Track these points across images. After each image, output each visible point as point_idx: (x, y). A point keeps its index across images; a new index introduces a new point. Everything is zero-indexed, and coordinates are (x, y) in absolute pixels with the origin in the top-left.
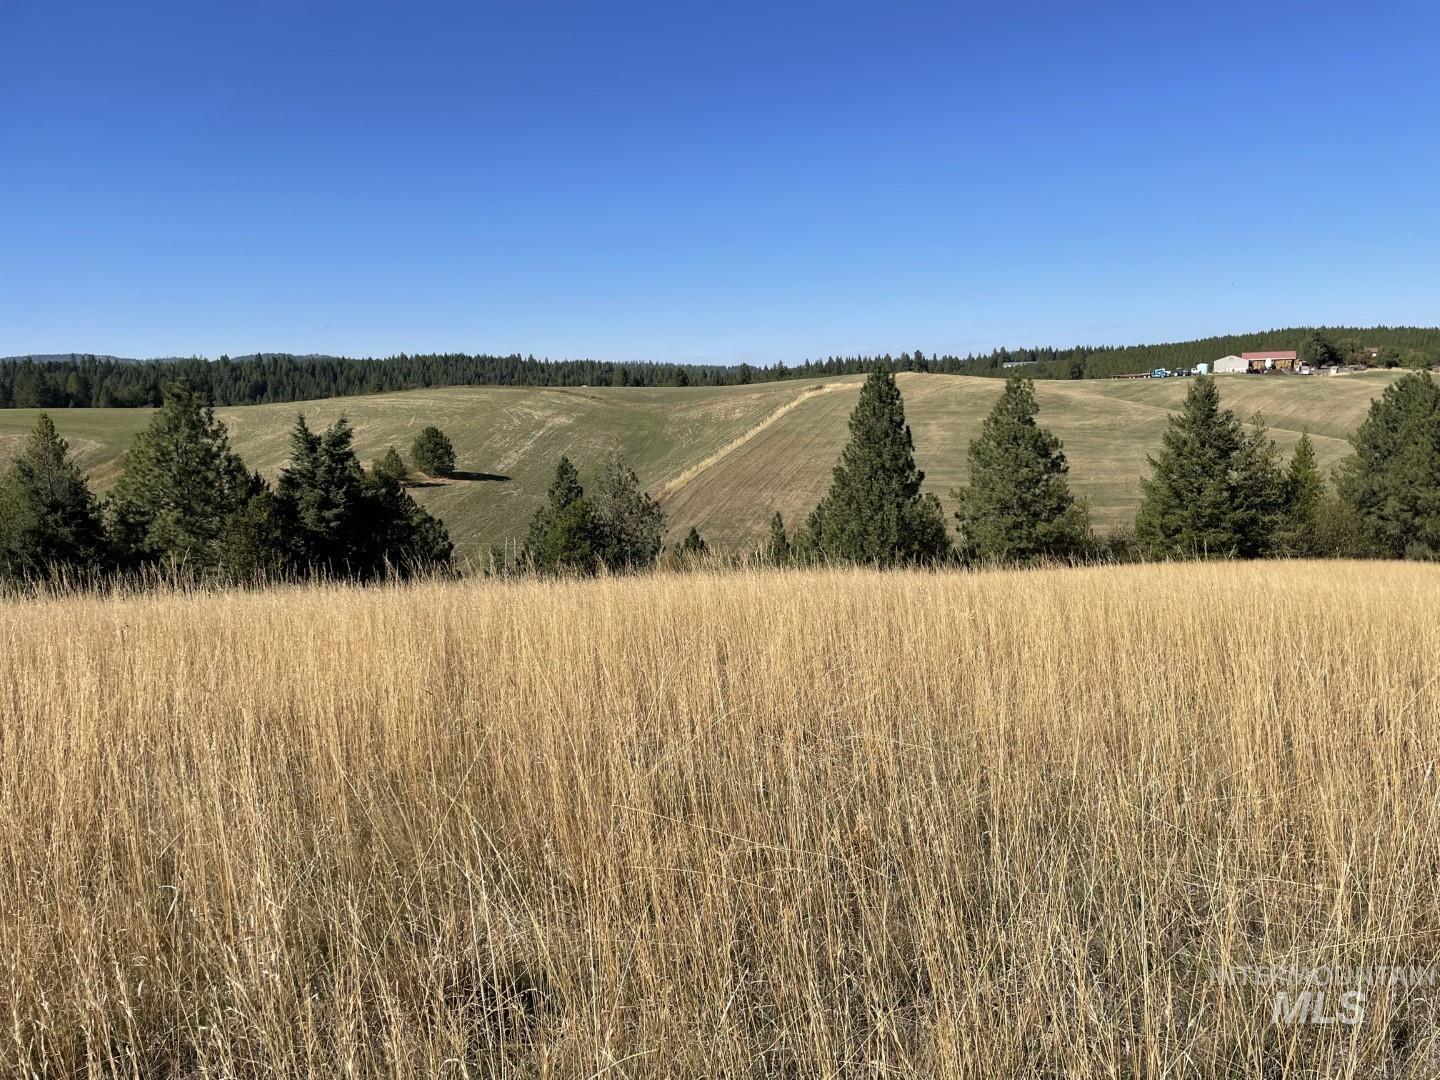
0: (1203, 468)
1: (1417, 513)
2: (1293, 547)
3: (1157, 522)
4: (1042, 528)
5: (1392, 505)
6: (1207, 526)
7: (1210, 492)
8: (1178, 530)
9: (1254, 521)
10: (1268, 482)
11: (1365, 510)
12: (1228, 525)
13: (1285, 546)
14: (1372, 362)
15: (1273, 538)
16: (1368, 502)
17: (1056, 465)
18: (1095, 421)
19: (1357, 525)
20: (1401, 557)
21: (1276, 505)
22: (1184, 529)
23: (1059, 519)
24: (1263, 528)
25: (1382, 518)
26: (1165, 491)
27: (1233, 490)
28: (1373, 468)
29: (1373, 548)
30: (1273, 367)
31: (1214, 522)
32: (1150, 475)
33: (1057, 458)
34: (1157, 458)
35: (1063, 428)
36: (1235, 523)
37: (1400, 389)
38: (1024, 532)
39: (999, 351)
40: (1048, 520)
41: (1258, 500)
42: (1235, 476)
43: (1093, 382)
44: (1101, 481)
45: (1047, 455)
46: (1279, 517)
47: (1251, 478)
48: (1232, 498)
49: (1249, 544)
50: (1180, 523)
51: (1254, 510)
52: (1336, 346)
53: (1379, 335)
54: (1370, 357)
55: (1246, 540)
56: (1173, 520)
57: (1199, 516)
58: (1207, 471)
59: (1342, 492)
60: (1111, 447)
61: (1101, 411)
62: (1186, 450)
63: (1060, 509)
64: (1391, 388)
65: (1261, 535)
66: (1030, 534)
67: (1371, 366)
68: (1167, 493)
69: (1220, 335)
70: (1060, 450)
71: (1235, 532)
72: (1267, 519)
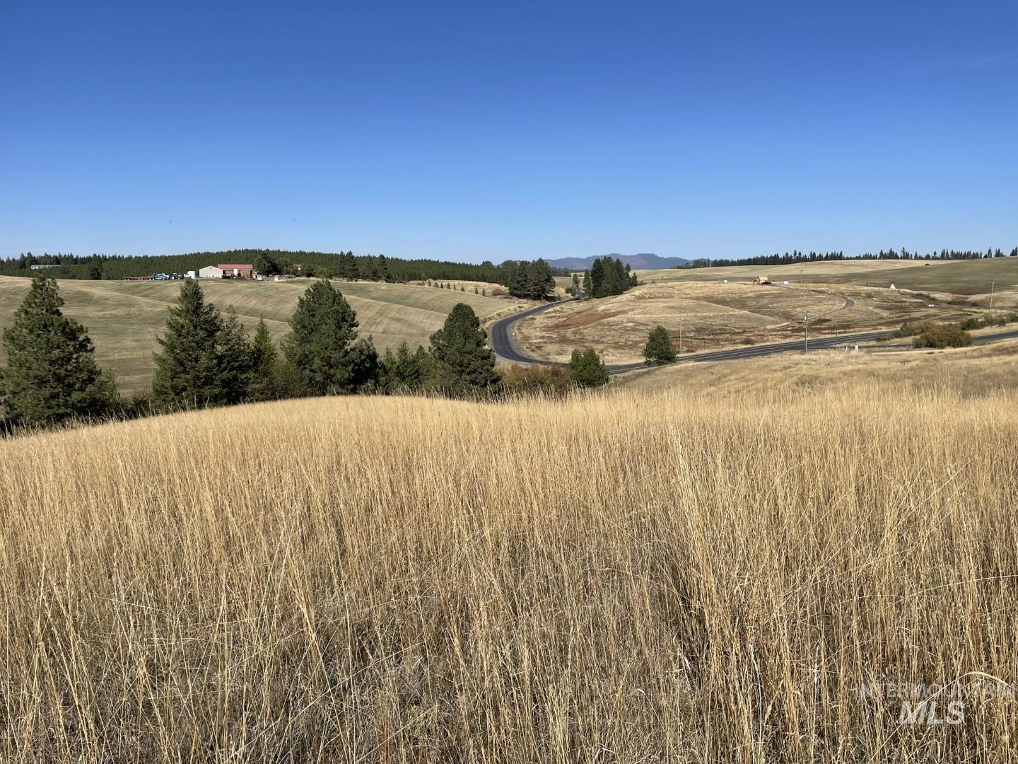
0: (197, 344)
1: (331, 367)
2: (262, 394)
3: (168, 384)
4: (76, 396)
5: (317, 362)
6: (205, 384)
7: (204, 361)
8: (184, 389)
9: (235, 378)
10: (242, 352)
11: (302, 367)
12: (219, 383)
13: (256, 394)
14: (298, 273)
15: (249, 389)
16: (303, 362)
17: (84, 346)
18: (114, 312)
19: (298, 377)
20: (324, 394)
21: (249, 367)
22: (188, 388)
23: (90, 388)
24: (242, 383)
25: (311, 371)
26: (171, 361)
27: (220, 358)
28: (304, 340)
29: (309, 390)
30: (239, 275)
31: (209, 381)
32: (160, 350)
33: (84, 340)
34: (163, 338)
35: (88, 317)
36: (223, 381)
37: (314, 290)
38: (61, 400)
39: (26, 255)
40: (82, 389)
41: (237, 364)
42: (219, 349)
43: (110, 282)
44: (124, 357)
45: (74, 338)
46: (251, 374)
47: (230, 349)
48: (219, 364)
49: (234, 394)
50: (185, 384)
51: (235, 371)
52: (277, 262)
53: (301, 256)
54: (297, 270)
55: (232, 392)
56: (180, 382)
57: (198, 378)
58: (200, 345)
59: (288, 356)
60: (129, 331)
61: (118, 305)
62: (184, 332)
63: (91, 380)
64: (309, 290)
65: (241, 387)
66: (67, 401)
67: (298, 276)
68: (173, 363)
69: (202, 251)
70: (85, 334)
71: (224, 387)
72: (244, 376)
